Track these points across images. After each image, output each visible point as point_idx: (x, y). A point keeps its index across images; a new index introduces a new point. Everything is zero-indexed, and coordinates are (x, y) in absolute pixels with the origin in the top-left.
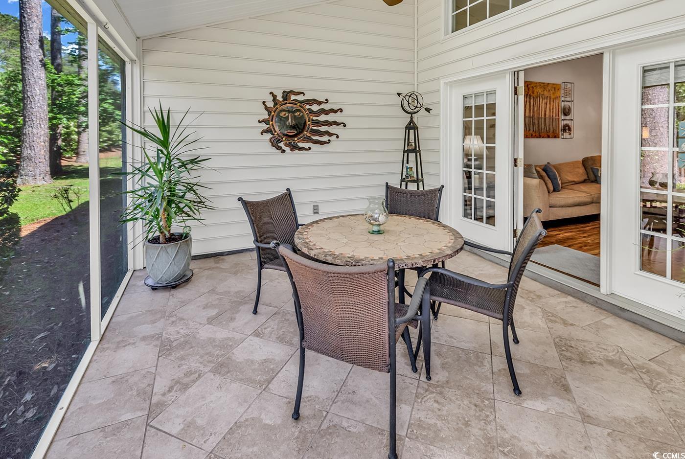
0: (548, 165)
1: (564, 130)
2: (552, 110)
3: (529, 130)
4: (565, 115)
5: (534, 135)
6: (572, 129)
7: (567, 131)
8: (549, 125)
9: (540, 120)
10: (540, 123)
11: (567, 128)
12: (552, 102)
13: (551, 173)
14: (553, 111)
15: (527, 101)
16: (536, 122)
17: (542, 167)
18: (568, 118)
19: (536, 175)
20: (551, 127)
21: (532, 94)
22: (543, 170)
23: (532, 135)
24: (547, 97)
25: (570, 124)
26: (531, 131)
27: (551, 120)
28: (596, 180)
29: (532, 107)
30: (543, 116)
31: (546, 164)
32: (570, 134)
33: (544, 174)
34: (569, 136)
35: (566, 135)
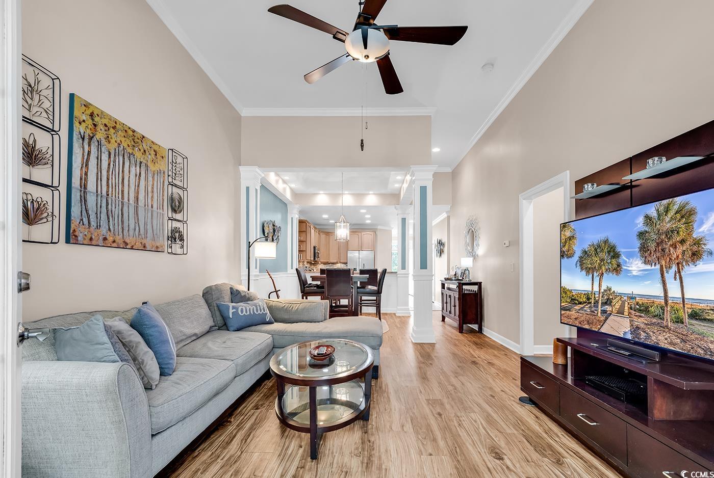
0: (145, 309)
1: (172, 237)
2: (150, 195)
3: (98, 227)
4: (174, 210)
5: (110, 239)
6: (185, 238)
7: (178, 241)
8: (145, 224)
9: (125, 208)
10: (126, 215)
11: (177, 235)
12: (150, 179)
13: (153, 329)
14: (152, 197)
15: (89, 153)
16: (117, 211)
17: (131, 315)
18: (178, 216)
19: (108, 349)
20: (149, 227)
21: (103, 141)
22: (133, 325)
23: (105, 239)
24: (141, 163)
25: (181, 229)
26: (104, 230)
27: (150, 214)
28: (225, 324)
29: (104, 173)
30: (132, 201)
31: (140, 305)
32: (182, 247)
33: (135, 337)
34: (179, 251)
35: (176, 248)
